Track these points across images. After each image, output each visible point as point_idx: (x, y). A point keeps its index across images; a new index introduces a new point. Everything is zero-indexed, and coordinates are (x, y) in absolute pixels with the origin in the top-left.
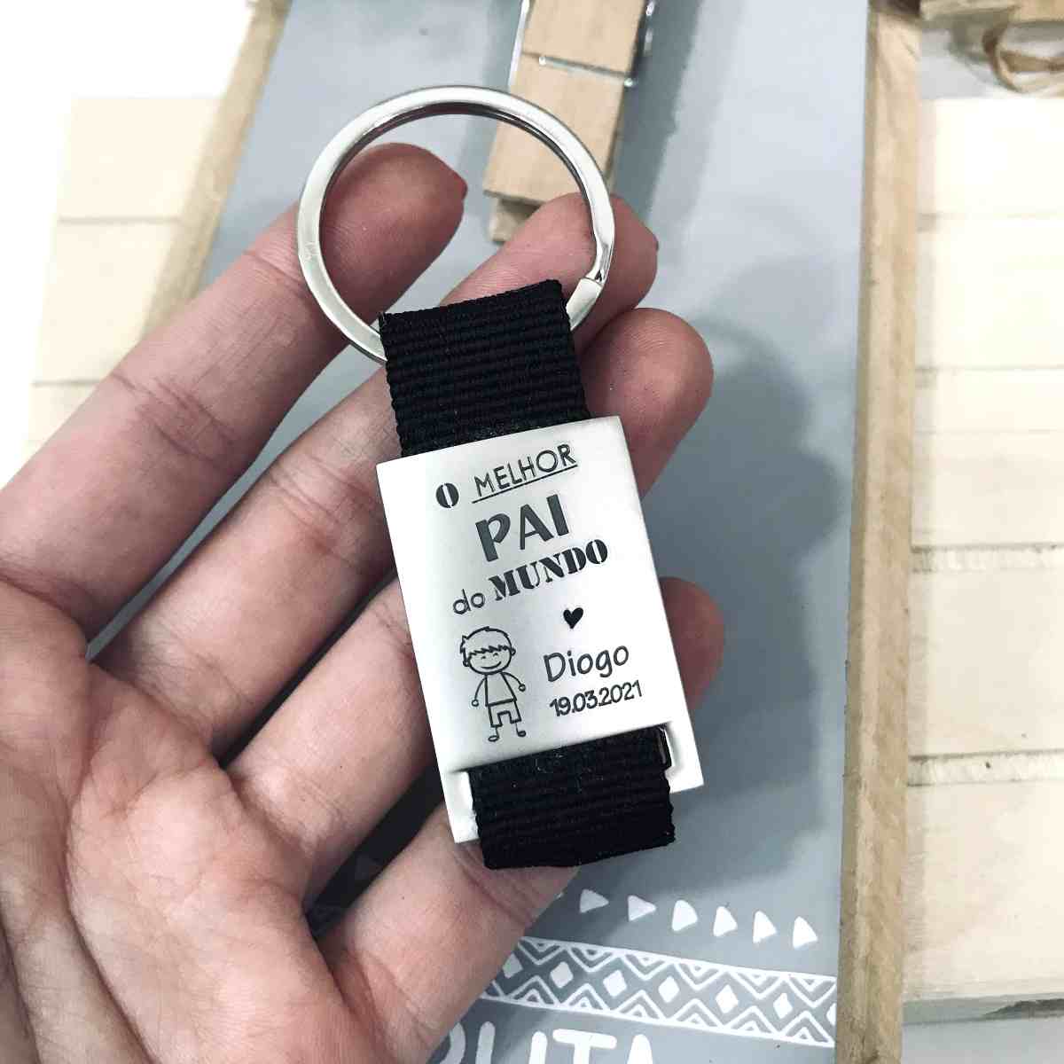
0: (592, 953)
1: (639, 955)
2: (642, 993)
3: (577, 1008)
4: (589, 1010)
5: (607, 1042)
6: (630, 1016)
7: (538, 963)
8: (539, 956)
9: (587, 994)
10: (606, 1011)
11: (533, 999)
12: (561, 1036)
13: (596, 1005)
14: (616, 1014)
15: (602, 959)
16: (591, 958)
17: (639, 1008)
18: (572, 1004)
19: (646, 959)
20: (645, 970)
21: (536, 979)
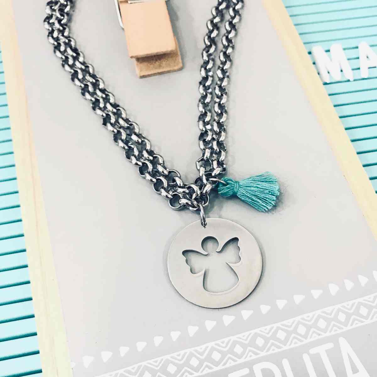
0: (308, 317)
1: (325, 309)
2: (333, 323)
3: (313, 339)
4: (318, 337)
5: (330, 345)
6: (333, 333)
8: (290, 327)
9: (314, 332)
10: (324, 335)
11: (296, 343)
12: (313, 351)
14: (328, 334)
15: (313, 317)
17: (335, 328)
19: (328, 310)
20: (330, 314)
21: (293, 335)
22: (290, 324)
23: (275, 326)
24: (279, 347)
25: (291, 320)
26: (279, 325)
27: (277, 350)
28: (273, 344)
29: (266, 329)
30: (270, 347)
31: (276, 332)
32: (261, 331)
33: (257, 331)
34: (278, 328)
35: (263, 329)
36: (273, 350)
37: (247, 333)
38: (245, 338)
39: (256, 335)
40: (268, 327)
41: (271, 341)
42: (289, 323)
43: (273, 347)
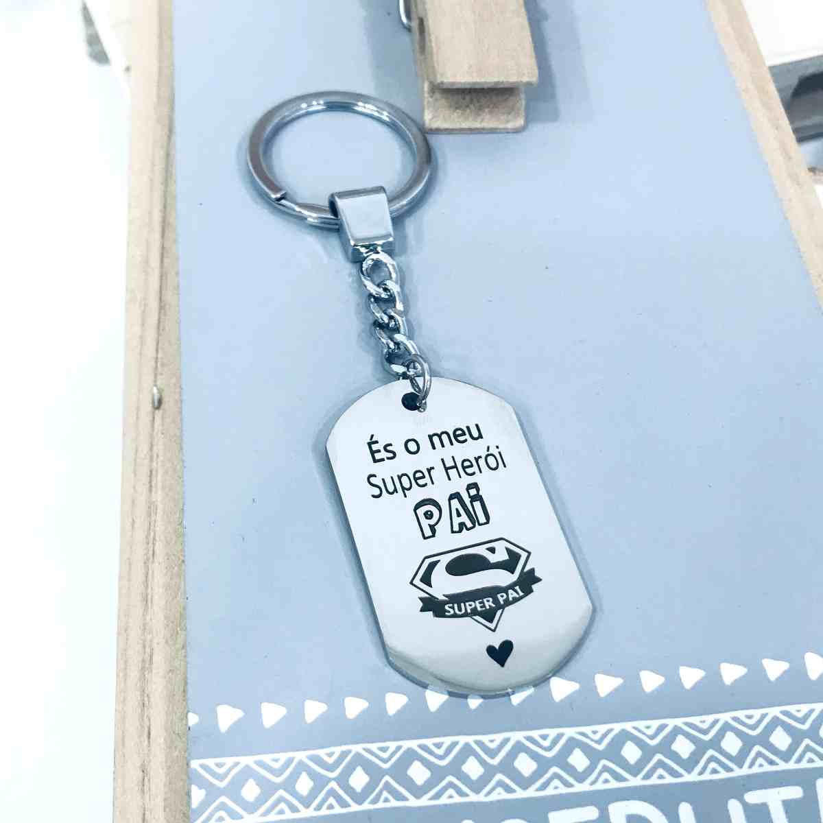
0: (750, 717)
1: (792, 709)
2: (807, 741)
3: (756, 770)
4: (768, 768)
5: (795, 792)
6: (804, 765)
7: (707, 738)
8: (705, 732)
9: (759, 754)
10: (782, 766)
11: (714, 771)
12: (753, 797)
13: (771, 763)
14: (791, 765)
15: (760, 721)
16: (751, 722)
17: (809, 755)
18: (751, 766)
19: (798, 711)
20: (803, 721)
22: (705, 726)
24: (674, 774)
26: (679, 722)
29: (648, 727)
30: (654, 769)
31: (672, 737)
34: (677, 731)
35: (641, 724)
37: (602, 729)
39: (624, 736)
40: (655, 724)
41: (659, 756)
43: (660, 771)
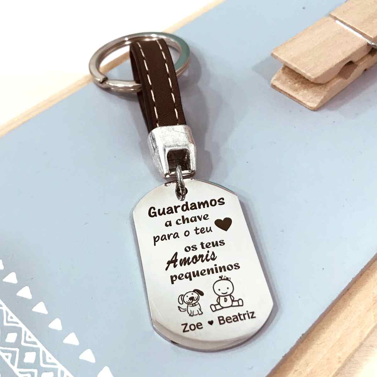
8: (45, 363)
21: (35, 371)
22: (48, 360)
23: (39, 345)
24: (13, 362)
25: (54, 360)
26: (42, 348)
27: (8, 361)
28: (14, 353)
29: (30, 337)
30: (9, 352)
31: (32, 350)
32: (26, 332)
33: (24, 328)
34: (37, 350)
35: (29, 333)
36: (7, 357)
37: (15, 319)
38: (9, 319)
39: (18, 331)
40: (34, 339)
41: (17, 350)
42: (50, 358)
43: (10, 355)
